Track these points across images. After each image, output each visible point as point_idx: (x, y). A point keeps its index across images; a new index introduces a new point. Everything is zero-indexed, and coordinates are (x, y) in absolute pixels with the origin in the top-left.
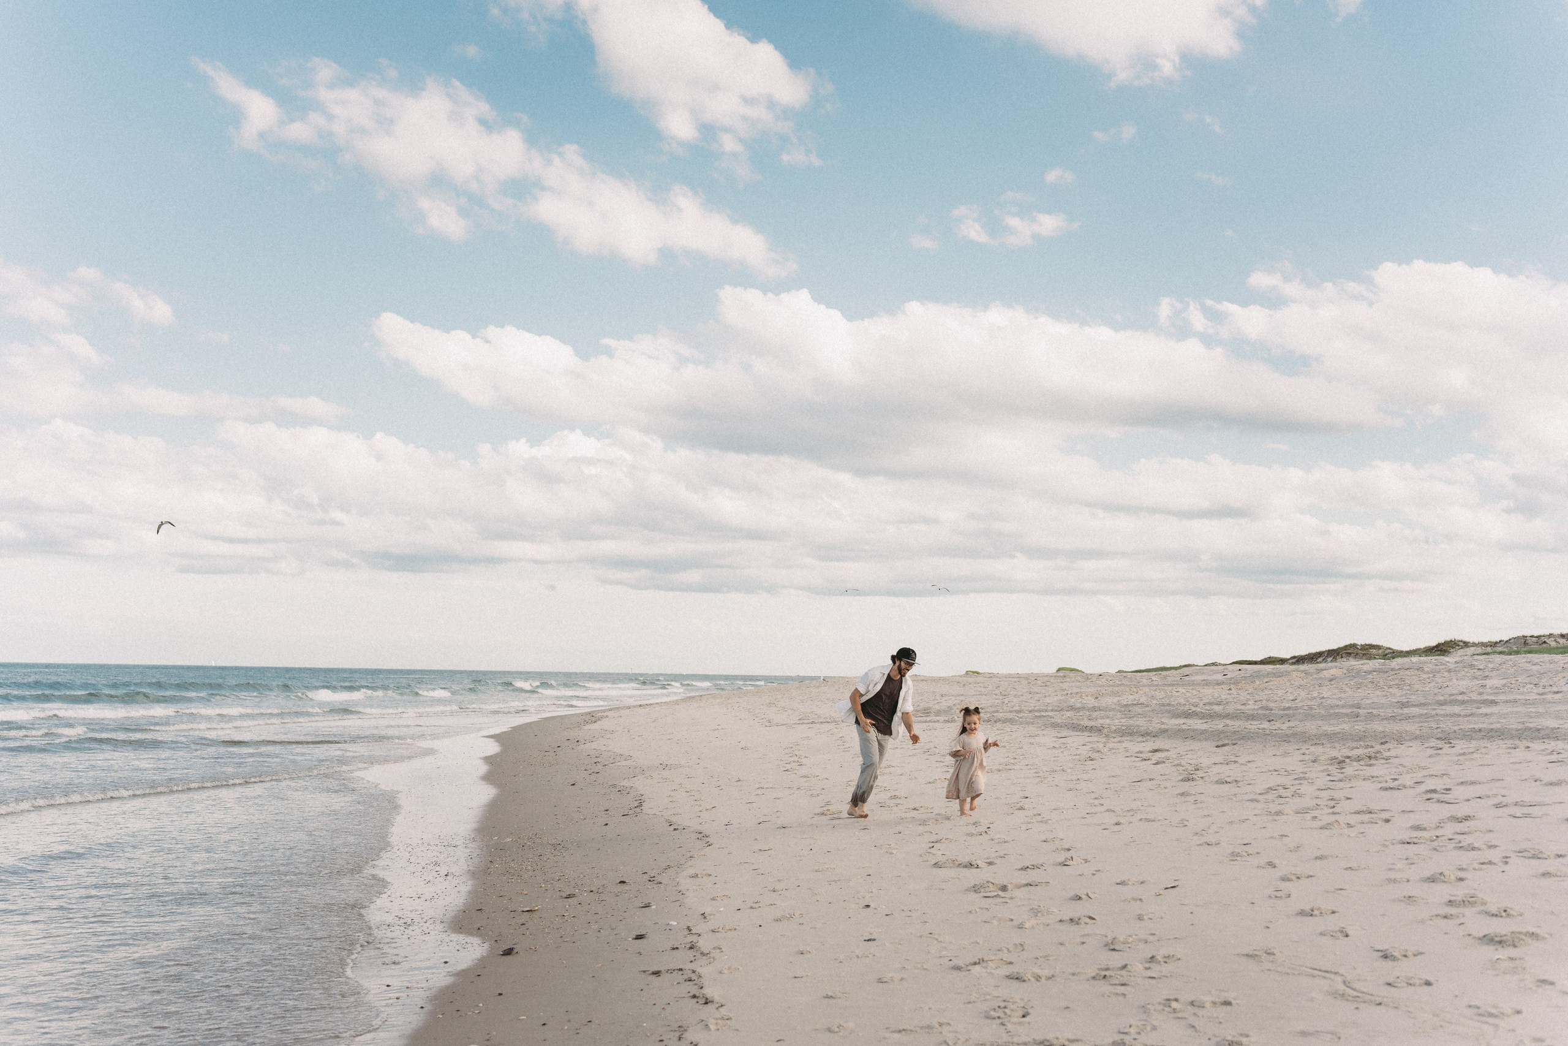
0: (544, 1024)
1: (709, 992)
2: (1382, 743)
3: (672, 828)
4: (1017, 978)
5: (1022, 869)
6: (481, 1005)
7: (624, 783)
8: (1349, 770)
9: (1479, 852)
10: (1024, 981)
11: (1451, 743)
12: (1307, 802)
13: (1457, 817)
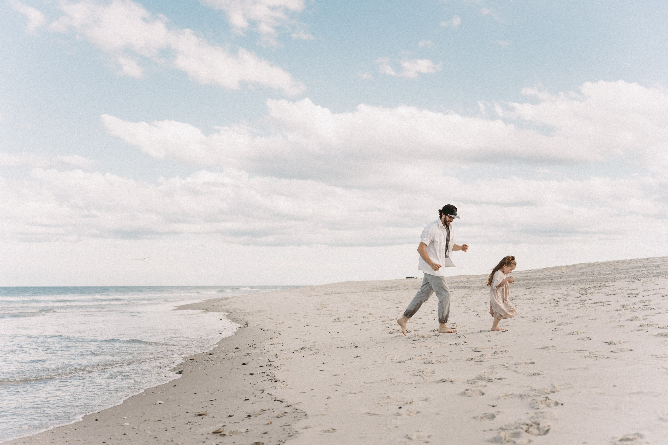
0: (196, 393)
1: (277, 378)
2: (605, 282)
3: (262, 330)
4: (429, 363)
5: (432, 331)
6: (165, 390)
7: (240, 318)
8: (589, 291)
9: (654, 310)
10: (433, 363)
11: (639, 279)
12: (570, 301)
13: (643, 300)
